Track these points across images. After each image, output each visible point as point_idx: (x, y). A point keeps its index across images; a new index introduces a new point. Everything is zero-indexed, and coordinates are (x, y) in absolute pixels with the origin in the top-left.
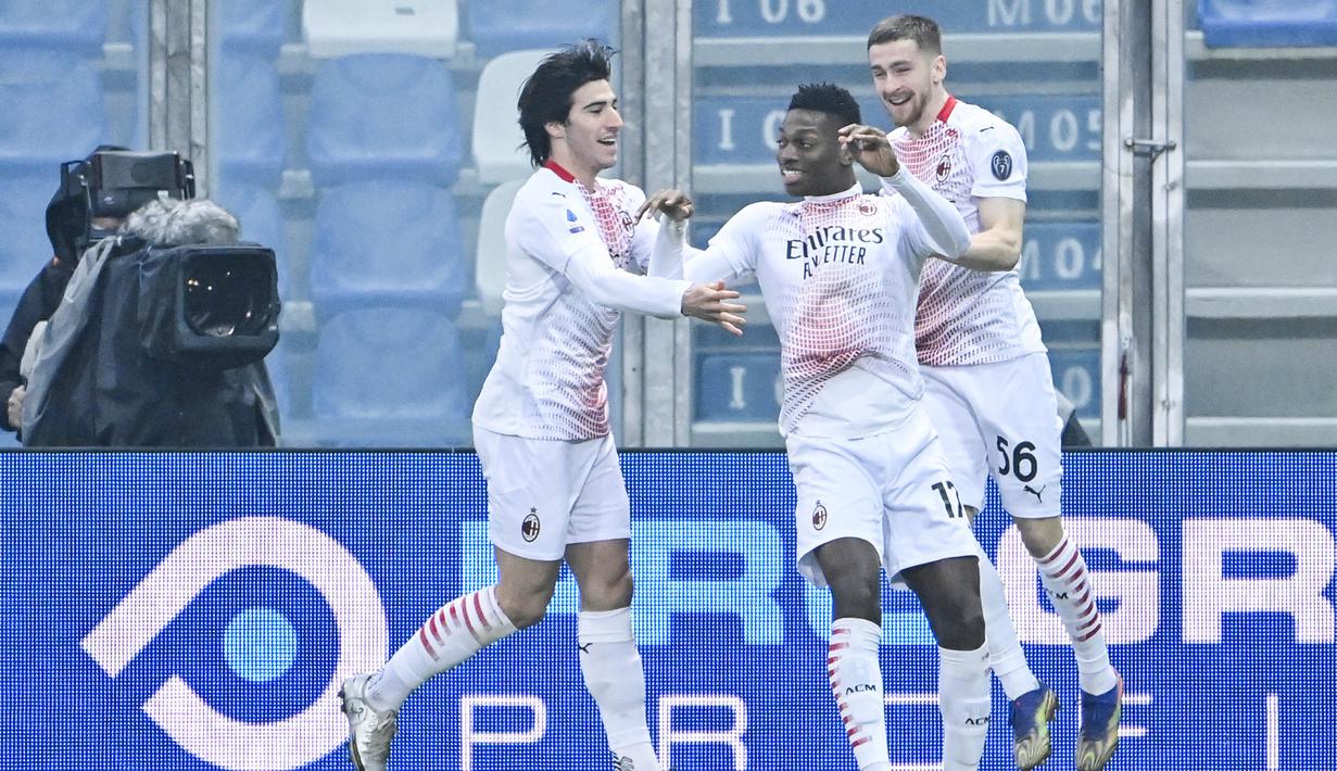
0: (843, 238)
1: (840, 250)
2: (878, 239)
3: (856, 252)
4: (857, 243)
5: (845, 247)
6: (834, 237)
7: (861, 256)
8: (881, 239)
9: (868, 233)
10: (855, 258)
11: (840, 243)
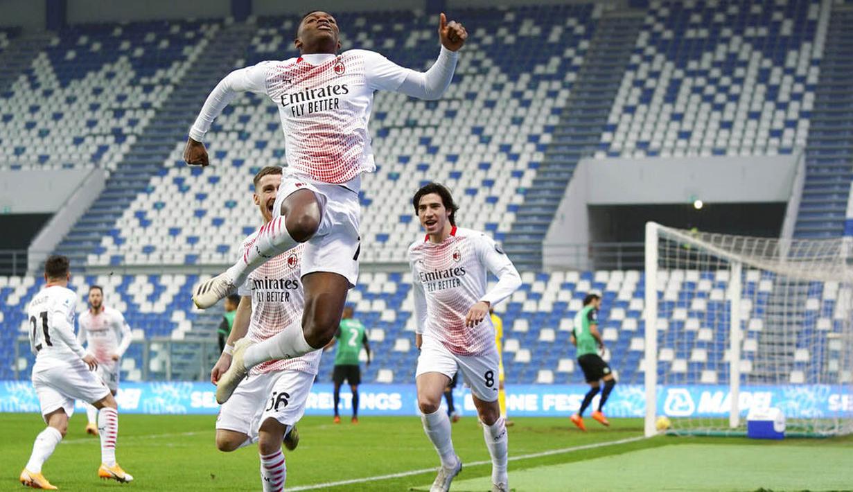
0: (324, 95)
1: (324, 103)
2: (345, 91)
3: (333, 102)
4: (333, 96)
5: (326, 101)
6: (319, 96)
7: (336, 104)
8: (347, 91)
9: (339, 88)
10: (332, 106)
11: (323, 98)
